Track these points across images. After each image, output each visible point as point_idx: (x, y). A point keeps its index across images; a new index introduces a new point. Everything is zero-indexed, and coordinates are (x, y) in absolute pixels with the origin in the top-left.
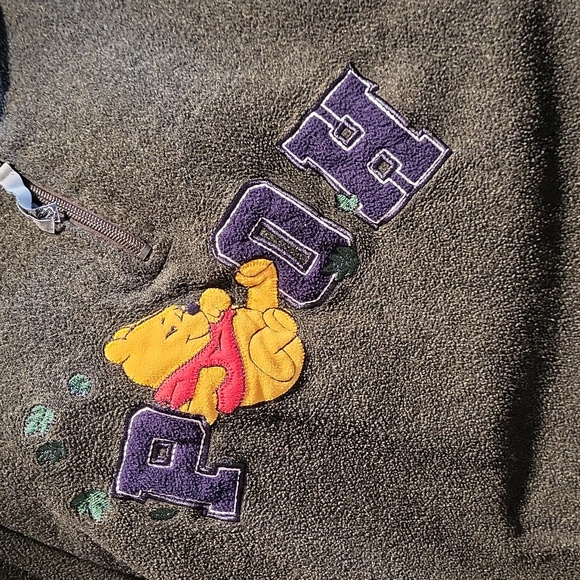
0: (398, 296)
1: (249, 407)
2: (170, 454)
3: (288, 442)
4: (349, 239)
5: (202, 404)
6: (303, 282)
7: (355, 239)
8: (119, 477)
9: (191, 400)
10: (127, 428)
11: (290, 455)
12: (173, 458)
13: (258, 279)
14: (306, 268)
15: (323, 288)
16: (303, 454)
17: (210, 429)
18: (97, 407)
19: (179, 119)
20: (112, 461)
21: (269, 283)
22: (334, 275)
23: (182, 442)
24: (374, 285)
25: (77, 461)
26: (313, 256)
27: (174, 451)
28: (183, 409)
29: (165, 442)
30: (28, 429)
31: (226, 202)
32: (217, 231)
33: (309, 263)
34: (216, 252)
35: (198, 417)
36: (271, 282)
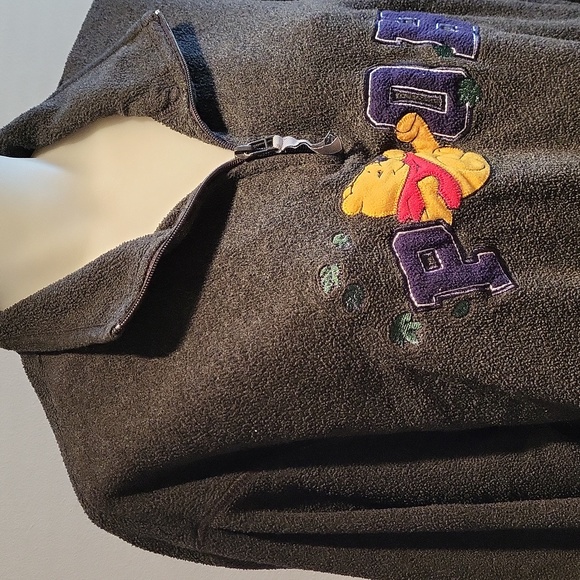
0: (522, 97)
1: (470, 196)
2: (436, 260)
3: (516, 216)
4: (461, 72)
5: (436, 209)
6: (447, 118)
7: (466, 70)
8: (411, 295)
9: (424, 209)
10: (394, 253)
11: (524, 226)
12: (440, 261)
13: (414, 130)
14: (443, 109)
15: (464, 117)
16: (533, 220)
17: (452, 229)
18: (364, 247)
19: (297, 53)
20: (399, 281)
21: (422, 131)
22: (467, 105)
23: (438, 245)
24: (501, 99)
25: (374, 293)
26: (443, 97)
27: (438, 256)
28: (424, 218)
29: (427, 252)
30: (326, 289)
31: (361, 87)
32: (366, 110)
33: (444, 103)
34: (374, 124)
35: (437, 222)
36: (424, 129)
